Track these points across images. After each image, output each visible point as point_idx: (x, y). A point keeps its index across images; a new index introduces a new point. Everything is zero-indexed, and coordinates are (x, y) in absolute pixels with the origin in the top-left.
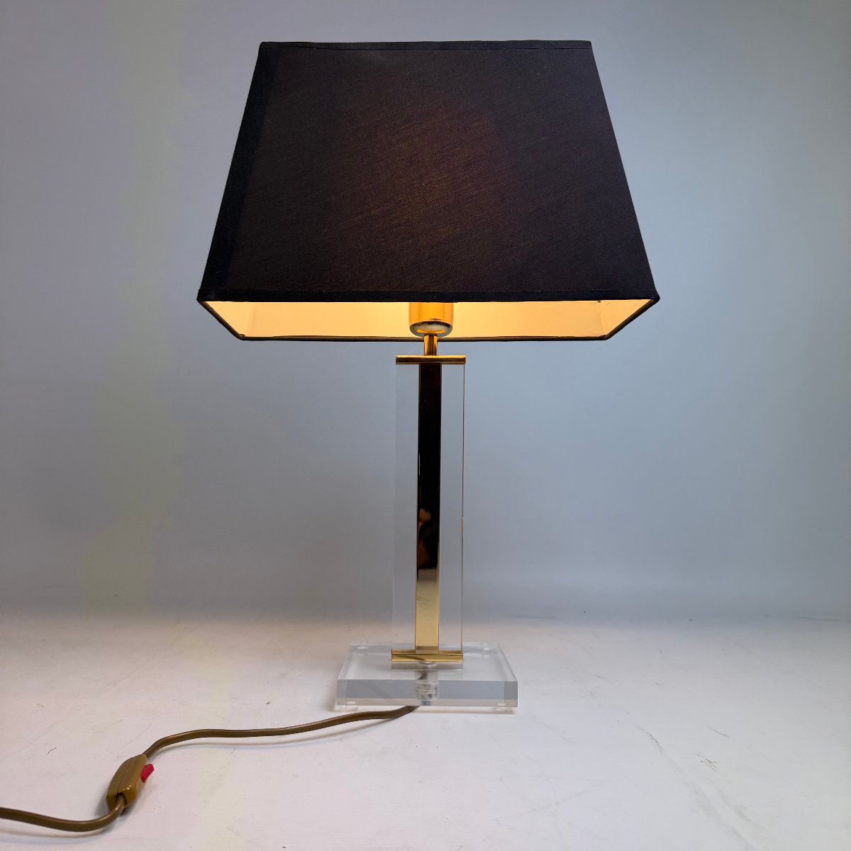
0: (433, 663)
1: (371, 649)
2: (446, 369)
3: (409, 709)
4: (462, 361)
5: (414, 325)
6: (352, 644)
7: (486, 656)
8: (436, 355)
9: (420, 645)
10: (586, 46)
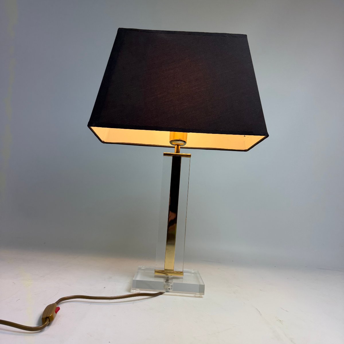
0: (171, 276)
1: (147, 269)
2: (183, 159)
3: (161, 293)
4: (189, 156)
5: (172, 141)
6: (139, 267)
7: (193, 275)
8: (179, 153)
9: (167, 269)
10: (245, 36)
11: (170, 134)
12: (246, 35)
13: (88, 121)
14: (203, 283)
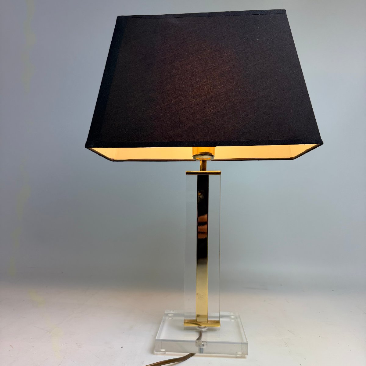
0: (205, 327)
1: (175, 315)
2: (211, 177)
3: (192, 355)
4: (219, 173)
5: (195, 155)
6: (165, 312)
7: (232, 321)
8: (206, 170)
9: (199, 314)
10: (283, 12)
11: (193, 150)
12: (285, 11)
13: (86, 140)
14: (247, 340)
